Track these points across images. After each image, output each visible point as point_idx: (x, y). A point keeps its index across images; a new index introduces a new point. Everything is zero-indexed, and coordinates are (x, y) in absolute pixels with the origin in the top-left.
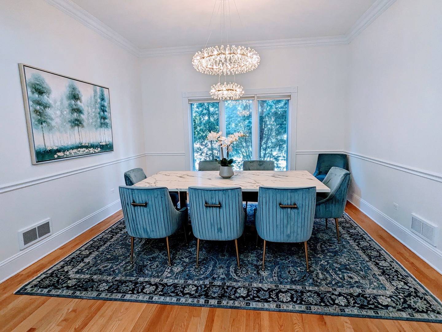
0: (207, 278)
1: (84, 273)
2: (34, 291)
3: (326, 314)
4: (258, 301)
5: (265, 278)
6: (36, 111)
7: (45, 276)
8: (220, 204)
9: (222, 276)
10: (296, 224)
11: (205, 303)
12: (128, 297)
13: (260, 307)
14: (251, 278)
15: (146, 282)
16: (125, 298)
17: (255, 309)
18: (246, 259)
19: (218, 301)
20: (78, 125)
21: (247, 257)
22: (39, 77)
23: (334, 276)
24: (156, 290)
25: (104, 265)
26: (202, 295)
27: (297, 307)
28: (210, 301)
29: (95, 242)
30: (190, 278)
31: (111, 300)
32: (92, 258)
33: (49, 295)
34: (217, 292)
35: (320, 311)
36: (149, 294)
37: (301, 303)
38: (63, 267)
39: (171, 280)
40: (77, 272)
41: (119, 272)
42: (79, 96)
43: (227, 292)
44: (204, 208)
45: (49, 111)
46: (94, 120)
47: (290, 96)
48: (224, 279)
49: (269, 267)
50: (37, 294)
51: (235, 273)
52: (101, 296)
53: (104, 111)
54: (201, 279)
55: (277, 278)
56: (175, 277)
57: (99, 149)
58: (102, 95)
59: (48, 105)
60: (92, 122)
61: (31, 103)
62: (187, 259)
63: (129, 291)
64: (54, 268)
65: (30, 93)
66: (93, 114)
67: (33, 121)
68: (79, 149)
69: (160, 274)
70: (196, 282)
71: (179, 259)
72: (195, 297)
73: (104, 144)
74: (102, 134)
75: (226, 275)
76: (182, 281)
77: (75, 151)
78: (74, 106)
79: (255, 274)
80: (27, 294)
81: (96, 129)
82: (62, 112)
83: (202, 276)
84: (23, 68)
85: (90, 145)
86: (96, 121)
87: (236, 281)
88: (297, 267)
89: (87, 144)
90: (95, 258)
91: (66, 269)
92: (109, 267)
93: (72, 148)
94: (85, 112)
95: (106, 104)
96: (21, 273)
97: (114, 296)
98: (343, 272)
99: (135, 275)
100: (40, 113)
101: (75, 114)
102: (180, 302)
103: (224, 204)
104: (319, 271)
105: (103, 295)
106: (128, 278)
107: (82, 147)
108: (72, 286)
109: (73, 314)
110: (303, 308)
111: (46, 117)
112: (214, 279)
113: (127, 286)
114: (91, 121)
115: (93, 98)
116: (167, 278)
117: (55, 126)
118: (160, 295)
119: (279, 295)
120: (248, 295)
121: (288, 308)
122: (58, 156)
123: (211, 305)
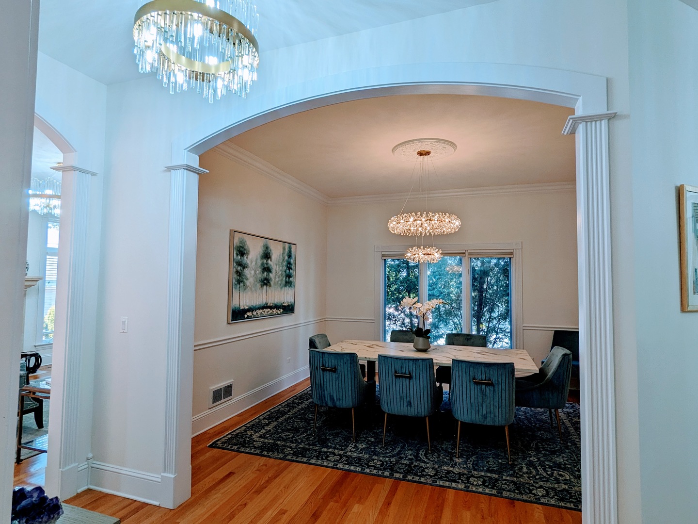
0: (393, 456)
1: (267, 438)
2: (224, 446)
3: (518, 500)
4: (446, 481)
5: (458, 464)
6: (237, 272)
7: (231, 436)
8: (410, 373)
9: (410, 457)
10: (492, 403)
11: (390, 475)
12: (313, 461)
13: (448, 485)
14: (443, 462)
15: (330, 452)
16: (310, 462)
17: (441, 486)
18: (440, 446)
19: (403, 476)
20: (266, 284)
21: (442, 444)
22: (243, 240)
23: (541, 471)
24: (340, 459)
25: (285, 434)
26: (387, 469)
27: (487, 491)
28: (395, 474)
29: (272, 413)
30: (375, 454)
31: (297, 462)
32: (272, 427)
33: (238, 451)
34: (403, 469)
35: (512, 496)
36: (333, 461)
37: (492, 488)
38: (245, 431)
39: (355, 454)
40: (260, 437)
41: (302, 441)
42: (271, 254)
43: (414, 470)
44: (394, 377)
45: (246, 271)
46: (280, 278)
47: (512, 253)
48: (412, 459)
49: (466, 455)
50: (228, 449)
51: (425, 456)
52: (287, 458)
53: (290, 268)
54: (387, 457)
55: (471, 466)
56: (359, 451)
57: (282, 310)
58: (290, 252)
59: (246, 266)
60: (278, 281)
61: (235, 264)
62: (373, 439)
63: (314, 457)
64: (238, 431)
65: (235, 255)
66: (280, 273)
67: (234, 281)
68: (265, 310)
69: (343, 448)
70: (381, 458)
71: (364, 438)
72: (381, 470)
73: (286, 304)
74: (285, 294)
75: (414, 456)
76: (366, 456)
77: (261, 311)
78: (265, 265)
79: (447, 459)
80: (219, 448)
81: (281, 288)
82: (255, 272)
83: (388, 455)
84: (232, 233)
85: (274, 305)
86: (282, 280)
87: (424, 462)
88: (499, 459)
89: (272, 305)
90: (275, 427)
91: (249, 433)
92: (291, 436)
93: (259, 308)
94: (274, 271)
95: (292, 261)
96: (208, 432)
97: (299, 459)
98: (552, 470)
99: (318, 446)
100: (239, 273)
101: (265, 273)
102: (365, 471)
103: (414, 374)
104: (524, 465)
105: (289, 457)
106: (311, 447)
107: (267, 307)
108: (258, 447)
109: (264, 467)
110: (494, 492)
111: (243, 277)
112: (401, 458)
113: (312, 453)
114: (277, 279)
115: (281, 256)
116: (351, 451)
117: (248, 286)
118: (345, 464)
119: (470, 479)
120: (436, 475)
121: (477, 490)
122: (248, 316)
123: (395, 478)
